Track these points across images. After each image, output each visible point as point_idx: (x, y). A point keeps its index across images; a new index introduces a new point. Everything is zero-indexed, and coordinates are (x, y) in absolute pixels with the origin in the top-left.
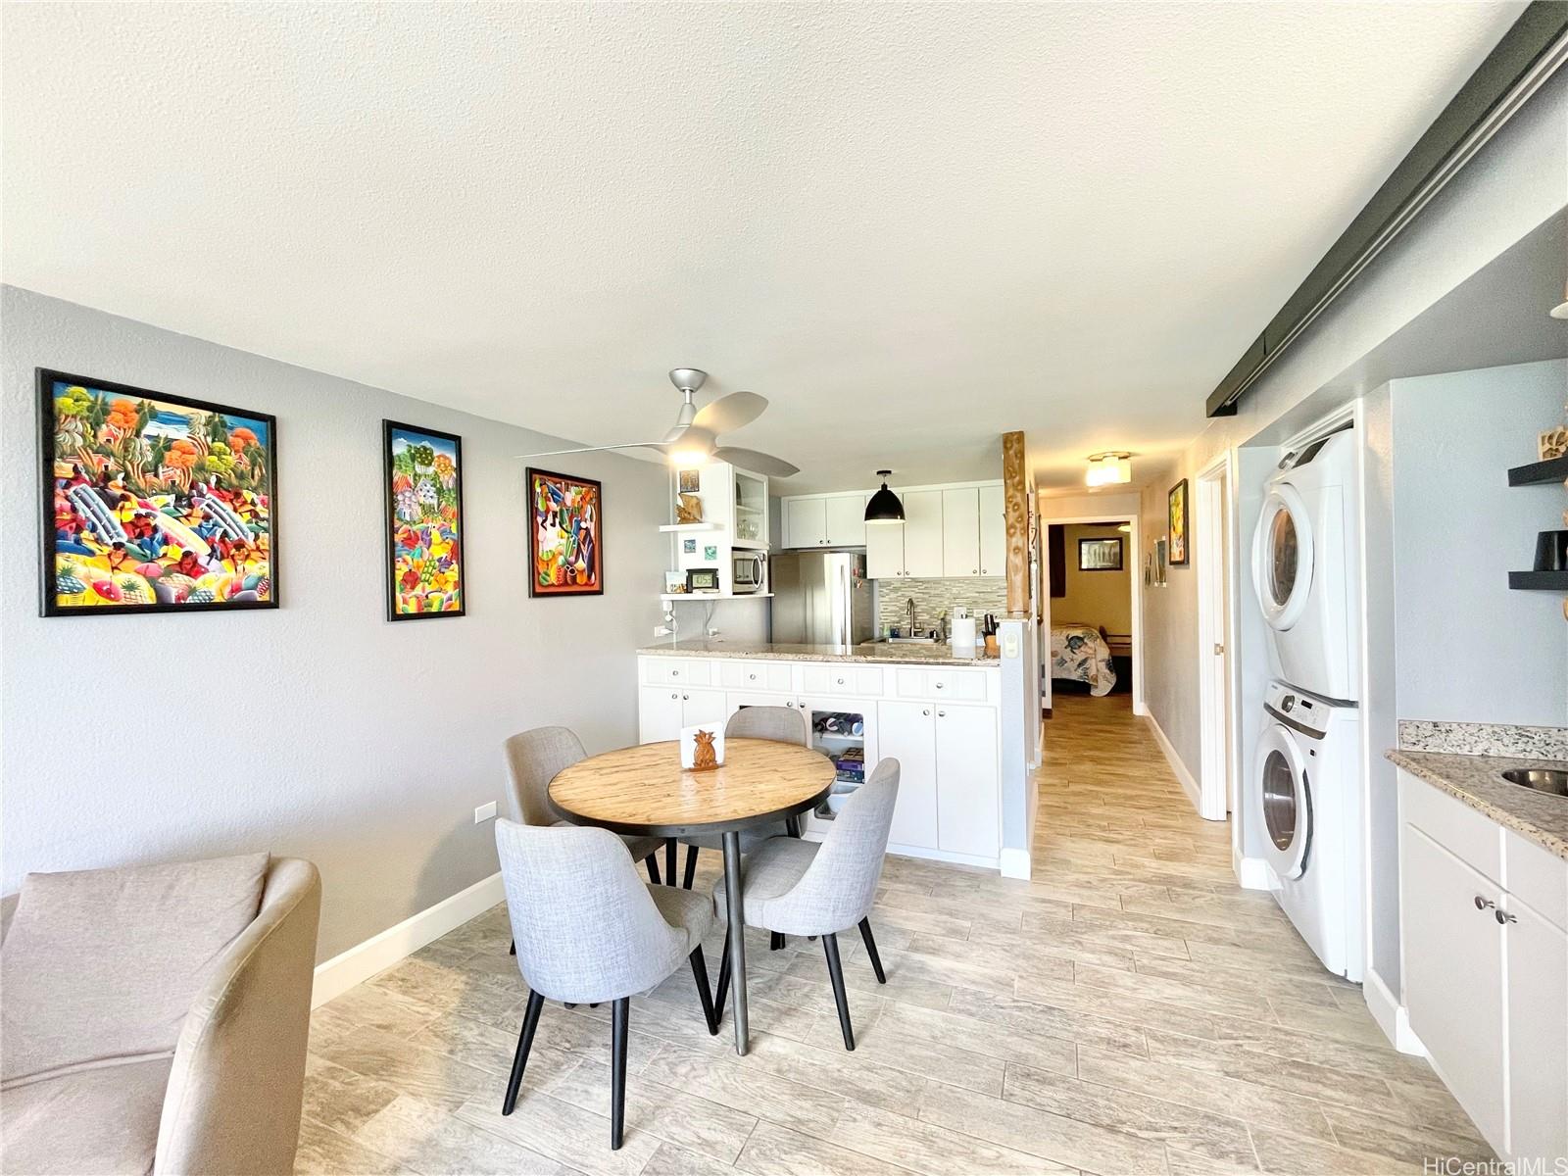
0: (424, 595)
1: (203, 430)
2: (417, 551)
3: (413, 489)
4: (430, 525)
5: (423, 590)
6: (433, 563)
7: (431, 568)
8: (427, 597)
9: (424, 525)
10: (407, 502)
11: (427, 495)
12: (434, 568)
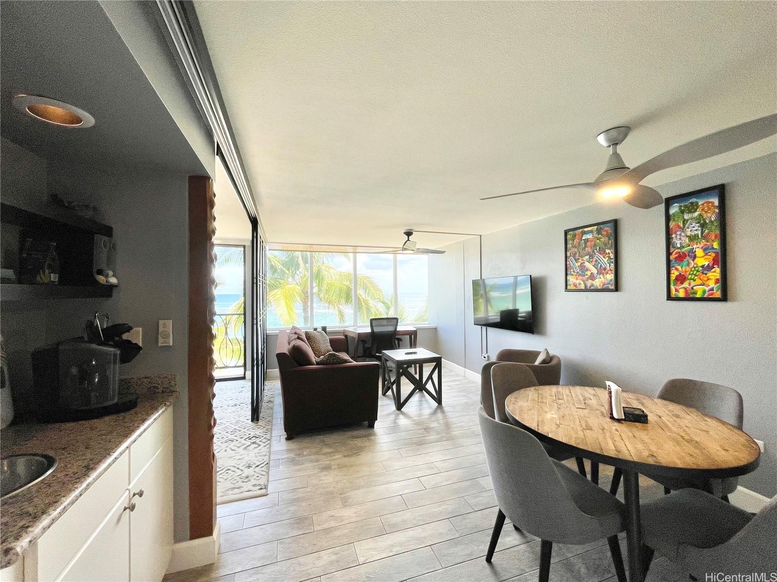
0: (691, 287)
1: (596, 233)
2: (685, 263)
3: (683, 229)
4: (695, 246)
5: (690, 284)
6: (697, 269)
7: (695, 272)
8: (692, 288)
9: (690, 247)
10: (678, 237)
11: (694, 229)
12: (698, 271)
